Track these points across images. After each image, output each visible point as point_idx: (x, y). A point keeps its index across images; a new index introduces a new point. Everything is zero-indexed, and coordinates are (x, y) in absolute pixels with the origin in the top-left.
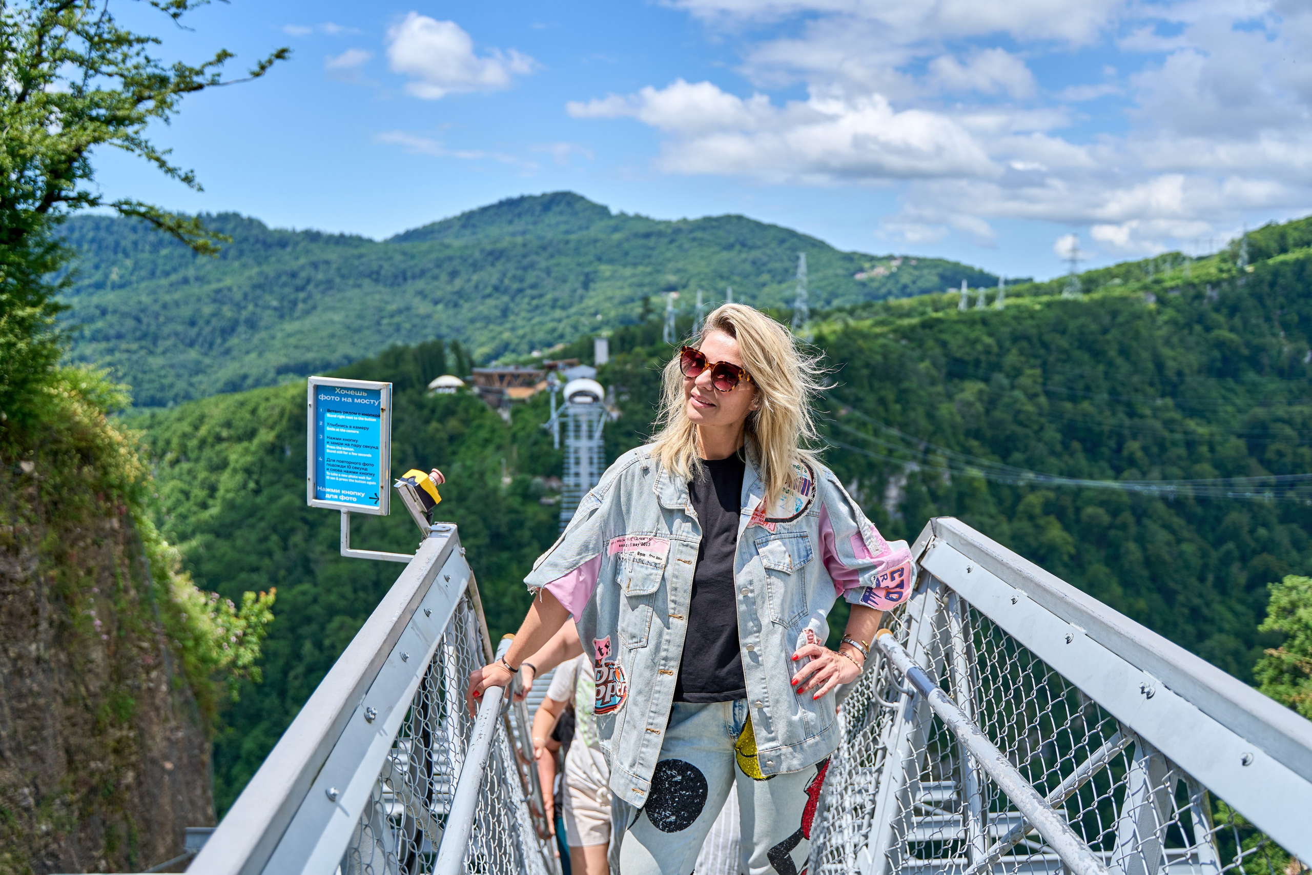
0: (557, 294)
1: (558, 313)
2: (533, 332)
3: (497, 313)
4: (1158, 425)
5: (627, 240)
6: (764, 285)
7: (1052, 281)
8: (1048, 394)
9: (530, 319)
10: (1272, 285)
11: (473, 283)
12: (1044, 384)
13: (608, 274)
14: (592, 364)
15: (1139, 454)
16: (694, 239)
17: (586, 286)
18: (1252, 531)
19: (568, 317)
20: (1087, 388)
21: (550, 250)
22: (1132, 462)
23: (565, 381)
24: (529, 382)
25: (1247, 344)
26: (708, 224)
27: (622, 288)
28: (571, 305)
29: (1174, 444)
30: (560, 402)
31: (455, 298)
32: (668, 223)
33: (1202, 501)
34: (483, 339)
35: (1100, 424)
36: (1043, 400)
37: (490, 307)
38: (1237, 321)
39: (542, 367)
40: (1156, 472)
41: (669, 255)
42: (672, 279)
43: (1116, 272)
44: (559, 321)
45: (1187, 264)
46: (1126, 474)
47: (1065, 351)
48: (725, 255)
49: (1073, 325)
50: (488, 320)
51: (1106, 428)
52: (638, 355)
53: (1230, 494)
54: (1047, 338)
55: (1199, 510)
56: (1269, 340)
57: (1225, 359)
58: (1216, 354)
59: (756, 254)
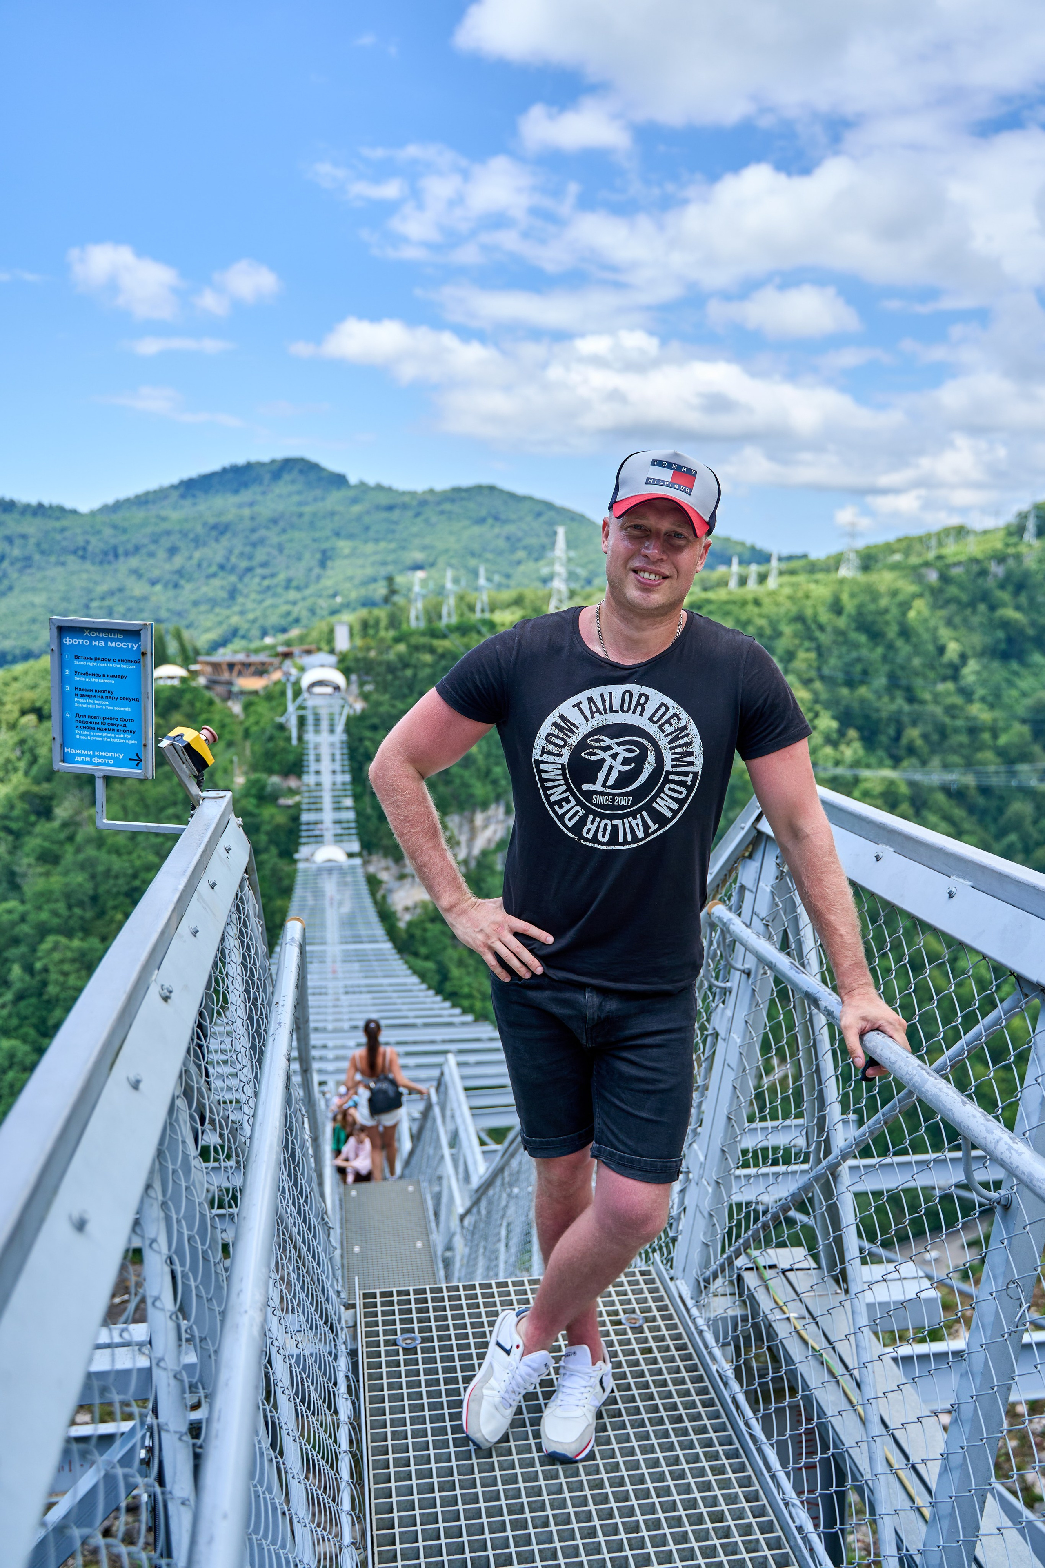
0: (291, 573)
1: (292, 595)
2: (265, 616)
3: (224, 594)
4: (938, 710)
5: (368, 512)
6: (519, 563)
7: (828, 558)
8: (822, 678)
9: (261, 602)
11: (195, 561)
12: (819, 669)
13: (347, 551)
14: (332, 651)
15: (919, 742)
16: (442, 512)
17: (323, 564)
18: (1035, 822)
19: (304, 599)
20: (865, 672)
21: (282, 524)
22: (911, 751)
23: (302, 669)
24: (261, 671)
25: (1034, 624)
26: (457, 494)
27: (363, 566)
28: (307, 586)
29: (956, 730)
30: (297, 693)
31: (175, 577)
32: (413, 494)
33: (985, 791)
34: (209, 624)
35: (878, 710)
36: (818, 685)
37: (216, 587)
38: (1023, 599)
39: (277, 655)
40: (936, 761)
41: (415, 529)
42: (418, 556)
43: (896, 546)
44: (294, 603)
45: (971, 539)
46: (905, 763)
47: (842, 633)
48: (476, 530)
49: (851, 604)
50: (213, 603)
51: (884, 715)
52: (382, 640)
53: (1014, 783)
55: (981, 801)
57: (1010, 640)
58: (1001, 634)
59: (510, 529)
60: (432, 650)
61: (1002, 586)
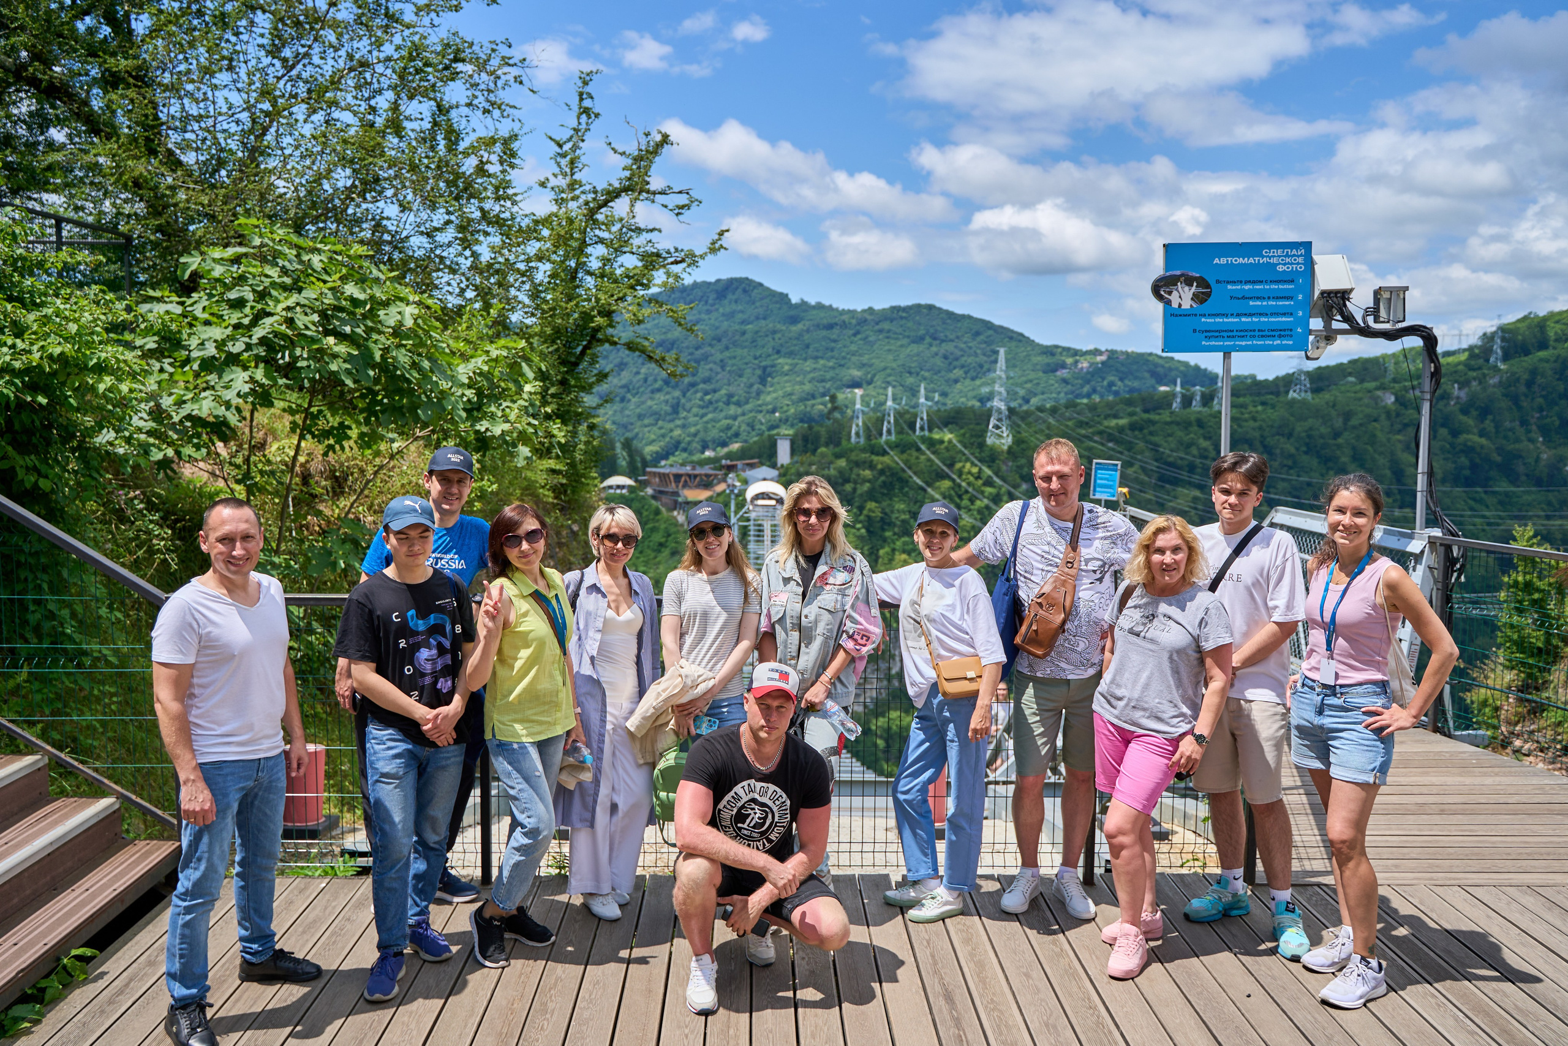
0: (732, 389)
1: (733, 410)
2: (706, 430)
3: (668, 409)
5: (808, 331)
6: (956, 381)
7: (1277, 378)
9: (702, 416)
10: (1529, 384)
11: (641, 376)
13: (786, 368)
14: (774, 466)
16: (881, 331)
17: (763, 381)
19: (743, 414)
21: (724, 341)
23: (746, 482)
24: (706, 483)
25: (1500, 450)
26: (896, 314)
27: (802, 383)
28: (747, 402)
30: (741, 505)
31: (622, 391)
32: (852, 313)
34: (653, 437)
37: (659, 402)
38: (1488, 424)
39: (722, 467)
41: (853, 348)
42: (856, 373)
44: (735, 418)
47: (1291, 456)
48: (914, 348)
49: (1300, 428)
50: (657, 416)
52: (823, 455)
54: (1270, 441)
56: (1525, 445)
57: (1474, 467)
58: (1464, 460)
59: (948, 347)
60: (871, 466)
61: (1465, 411)
